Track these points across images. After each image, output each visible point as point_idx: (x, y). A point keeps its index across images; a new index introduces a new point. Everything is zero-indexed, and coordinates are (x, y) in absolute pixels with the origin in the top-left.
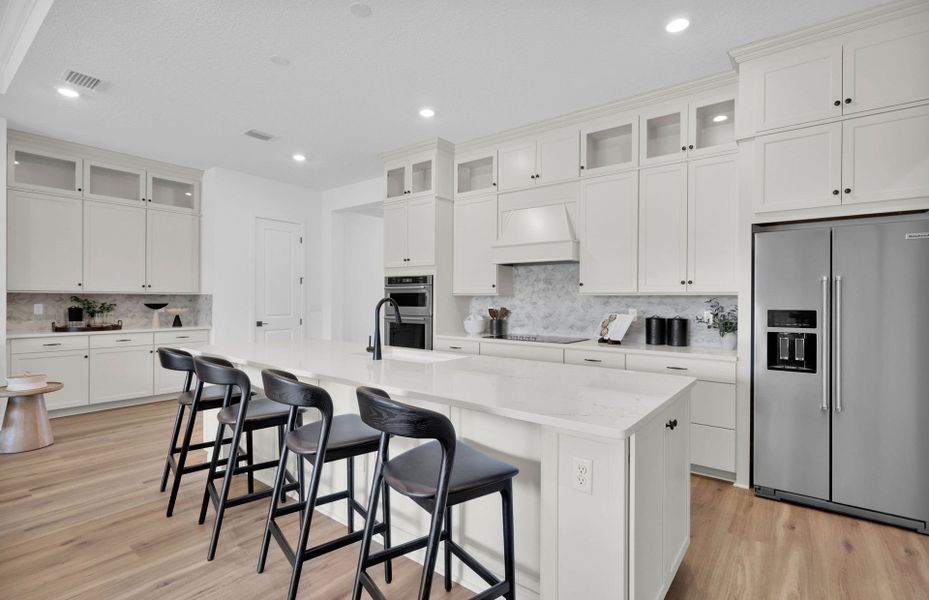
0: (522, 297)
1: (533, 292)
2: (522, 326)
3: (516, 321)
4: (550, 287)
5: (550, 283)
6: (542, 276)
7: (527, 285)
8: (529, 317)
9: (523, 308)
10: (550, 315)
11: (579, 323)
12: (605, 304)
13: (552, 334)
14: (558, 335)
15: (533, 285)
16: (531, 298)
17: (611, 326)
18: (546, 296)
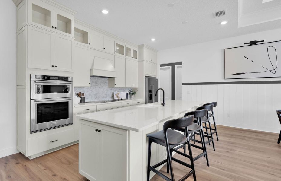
1: (91, 86)
4: (97, 84)
5: (97, 83)
6: (94, 81)
8: (90, 95)
9: (88, 92)
10: (97, 94)
11: (105, 96)
12: (111, 90)
13: (98, 100)
14: (100, 100)
16: (91, 88)
17: (119, 95)
18: (96, 88)
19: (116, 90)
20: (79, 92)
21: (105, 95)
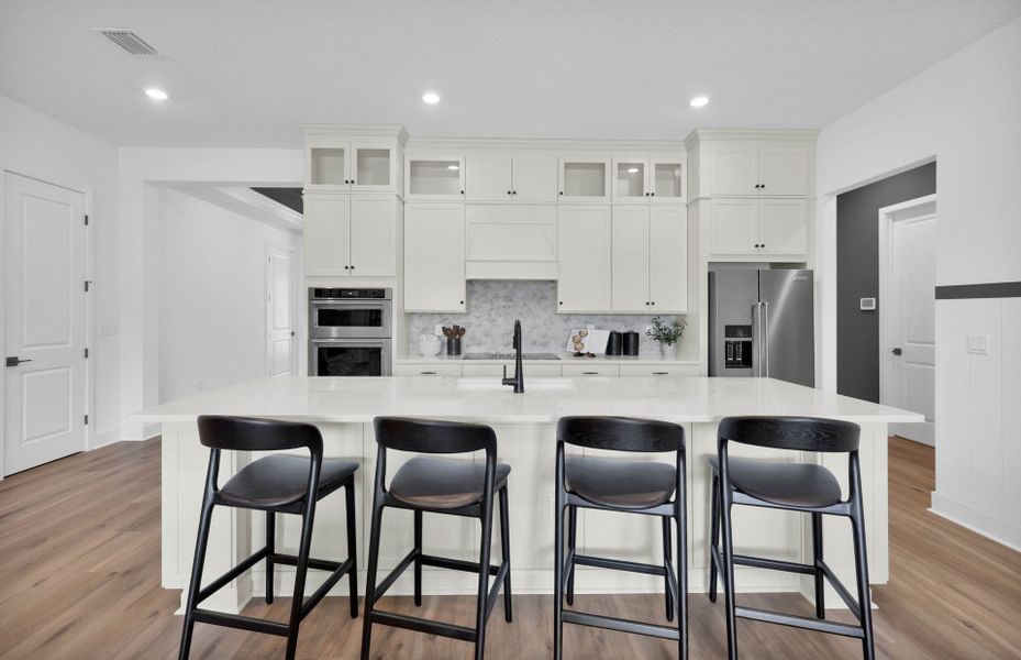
0: (477, 315)
1: (492, 309)
2: (480, 344)
3: (471, 339)
4: (511, 304)
5: (511, 301)
6: (502, 293)
7: (485, 302)
8: (486, 334)
9: (480, 325)
12: (566, 321)
15: (491, 302)
16: (490, 315)
17: (585, 341)
18: (506, 314)
19: (587, 323)
20: (455, 327)
21: (544, 337)
